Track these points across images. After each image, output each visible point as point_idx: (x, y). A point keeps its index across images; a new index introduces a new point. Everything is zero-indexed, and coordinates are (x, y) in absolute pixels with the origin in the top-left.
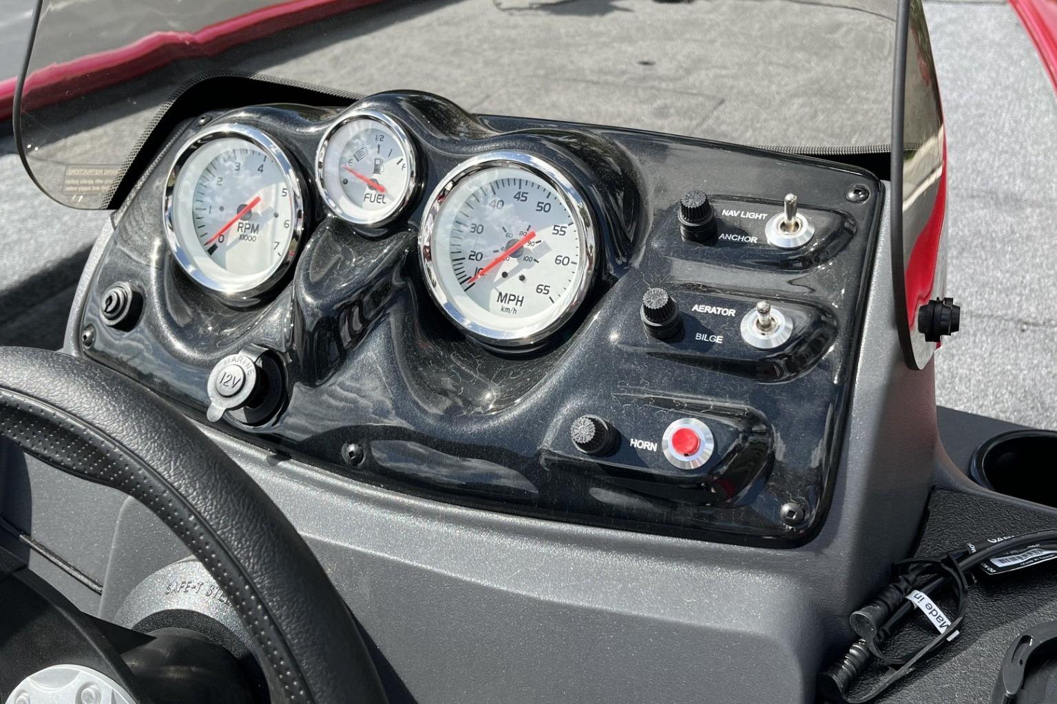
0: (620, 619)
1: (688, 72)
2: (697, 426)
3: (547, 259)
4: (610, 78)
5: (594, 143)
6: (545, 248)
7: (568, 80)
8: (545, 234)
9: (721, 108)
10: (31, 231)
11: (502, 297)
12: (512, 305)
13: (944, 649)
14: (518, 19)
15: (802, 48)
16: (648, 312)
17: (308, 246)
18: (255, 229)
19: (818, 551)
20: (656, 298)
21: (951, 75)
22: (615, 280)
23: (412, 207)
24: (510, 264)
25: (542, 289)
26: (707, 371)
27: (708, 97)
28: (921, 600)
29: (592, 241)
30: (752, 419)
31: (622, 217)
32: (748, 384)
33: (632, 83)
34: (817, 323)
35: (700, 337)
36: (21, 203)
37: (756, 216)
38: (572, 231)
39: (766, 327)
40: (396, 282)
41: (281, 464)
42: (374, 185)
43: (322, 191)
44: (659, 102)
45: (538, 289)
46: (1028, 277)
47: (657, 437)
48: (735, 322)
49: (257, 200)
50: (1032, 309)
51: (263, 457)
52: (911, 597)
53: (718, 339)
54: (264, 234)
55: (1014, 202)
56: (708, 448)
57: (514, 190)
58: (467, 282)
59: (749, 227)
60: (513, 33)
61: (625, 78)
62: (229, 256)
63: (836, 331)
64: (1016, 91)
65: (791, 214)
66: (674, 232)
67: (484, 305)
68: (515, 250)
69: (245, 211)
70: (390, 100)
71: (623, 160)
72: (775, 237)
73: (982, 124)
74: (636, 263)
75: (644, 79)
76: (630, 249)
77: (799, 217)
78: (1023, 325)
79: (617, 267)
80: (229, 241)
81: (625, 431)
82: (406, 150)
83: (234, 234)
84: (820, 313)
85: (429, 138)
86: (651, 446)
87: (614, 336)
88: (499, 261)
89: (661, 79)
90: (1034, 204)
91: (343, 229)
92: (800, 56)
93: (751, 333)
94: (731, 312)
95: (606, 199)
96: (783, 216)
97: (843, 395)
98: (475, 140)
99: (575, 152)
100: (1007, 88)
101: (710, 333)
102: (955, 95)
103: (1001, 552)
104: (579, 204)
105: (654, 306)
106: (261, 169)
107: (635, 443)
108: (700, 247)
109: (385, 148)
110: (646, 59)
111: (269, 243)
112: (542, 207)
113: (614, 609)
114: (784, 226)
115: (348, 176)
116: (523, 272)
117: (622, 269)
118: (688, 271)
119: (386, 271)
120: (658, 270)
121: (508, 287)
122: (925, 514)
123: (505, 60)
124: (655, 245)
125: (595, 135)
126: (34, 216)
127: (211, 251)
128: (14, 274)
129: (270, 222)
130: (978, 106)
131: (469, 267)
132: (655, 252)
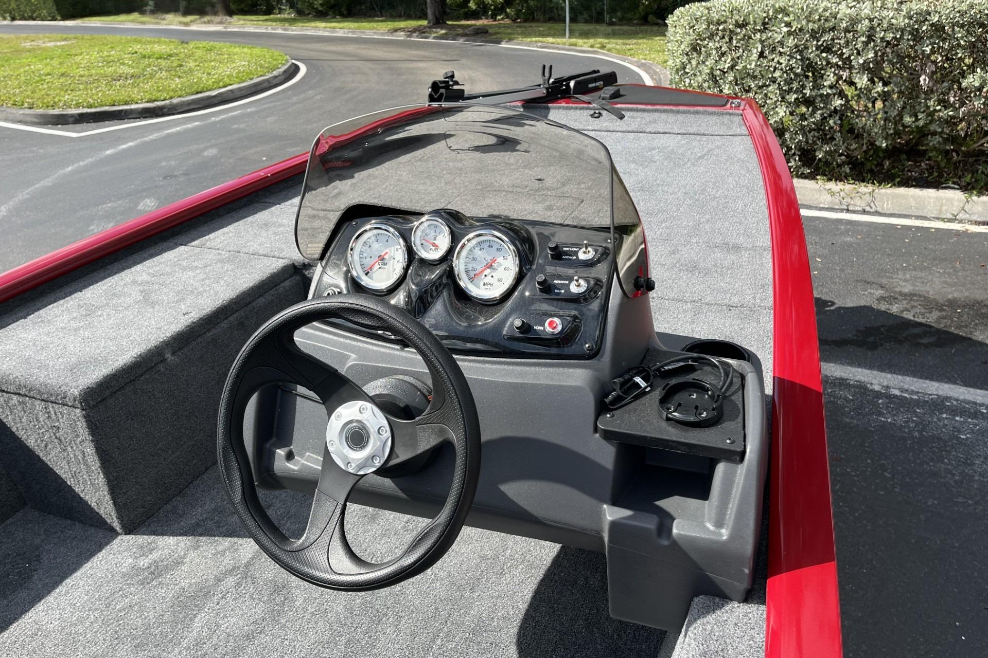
0: (534, 385)
1: (564, 185)
2: (557, 320)
3: (501, 269)
4: (518, 190)
5: (516, 226)
6: (500, 265)
7: (495, 190)
8: (500, 260)
9: (582, 205)
10: (209, 285)
11: (485, 284)
12: (489, 287)
13: (644, 393)
14: (463, 155)
15: (634, 162)
16: (539, 283)
17: (410, 271)
18: (385, 264)
19: (599, 360)
20: (541, 277)
21: (713, 180)
22: (526, 274)
23: (450, 252)
24: (488, 271)
25: (500, 280)
26: (559, 302)
27: (575, 199)
28: (638, 380)
29: (517, 262)
30: (575, 317)
31: (528, 252)
32: (573, 305)
33: (532, 192)
34: (596, 284)
35: (556, 291)
36: (198, 271)
37: (575, 249)
38: (510, 258)
39: (578, 286)
40: (444, 281)
41: (406, 349)
42: (434, 245)
43: (415, 248)
44: (548, 203)
45: (498, 280)
46: (737, 285)
47: (543, 325)
48: (568, 285)
49: (387, 253)
50: (736, 300)
51: (398, 347)
52: (635, 379)
53: (563, 291)
54: (389, 267)
55: (737, 248)
56: (559, 328)
57: (488, 244)
58: (471, 279)
59: (572, 254)
60: (460, 165)
61: (528, 189)
62: (374, 276)
63: (602, 287)
64: (748, 188)
65: (586, 248)
66: (547, 256)
67: (478, 287)
68: (490, 266)
69: (382, 258)
70: (437, 213)
71: (527, 231)
72: (582, 256)
73: (726, 207)
74: (534, 267)
75: (538, 190)
76: (531, 263)
77: (590, 249)
78: (730, 307)
79: (527, 270)
80: (374, 270)
81: (532, 324)
82: (446, 230)
83: (376, 267)
84: (598, 282)
85: (455, 227)
86: (541, 328)
87: (527, 294)
88: (483, 271)
89: (548, 189)
90: (746, 249)
91: (423, 261)
92: (633, 166)
93: (574, 289)
94: (567, 282)
95: (522, 245)
96: (584, 249)
97: (605, 308)
98: (472, 228)
99: (510, 229)
100: (743, 186)
101: (560, 290)
102: (714, 191)
103: (666, 365)
104: (512, 247)
105: (540, 280)
106: (387, 241)
107: (536, 327)
108: (556, 261)
109: (438, 231)
110: (539, 177)
111: (391, 270)
112: (498, 250)
113: (531, 382)
114: (585, 252)
115: (423, 242)
116: (493, 274)
117: (528, 270)
118: (550, 269)
119: (441, 277)
120: (541, 269)
121: (487, 280)
122: (645, 356)
123: (457, 181)
124: (540, 261)
125: (516, 223)
126: (208, 278)
127: (366, 274)
128: (208, 308)
129: (392, 261)
130: (726, 197)
131: (472, 274)
132: (540, 264)
